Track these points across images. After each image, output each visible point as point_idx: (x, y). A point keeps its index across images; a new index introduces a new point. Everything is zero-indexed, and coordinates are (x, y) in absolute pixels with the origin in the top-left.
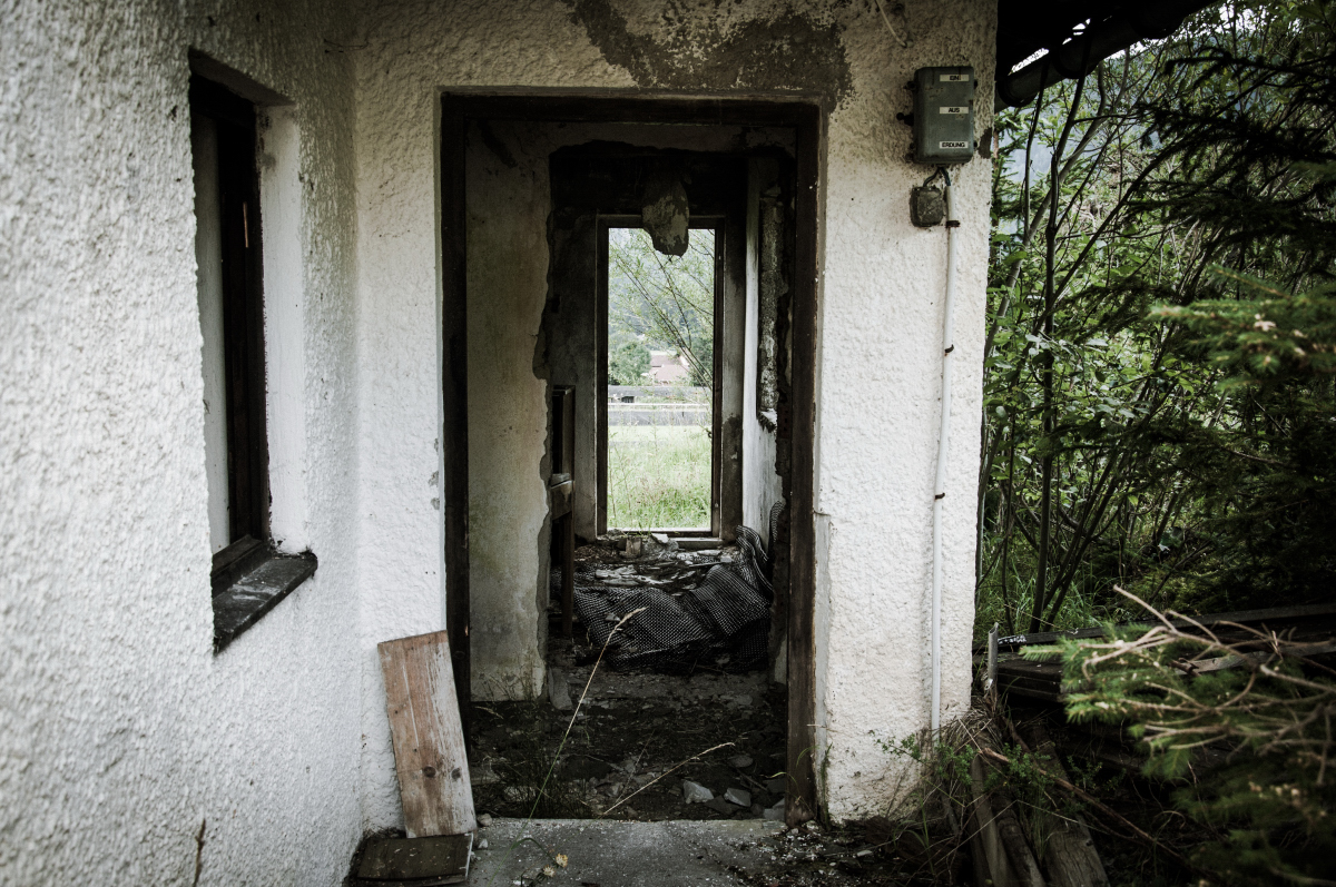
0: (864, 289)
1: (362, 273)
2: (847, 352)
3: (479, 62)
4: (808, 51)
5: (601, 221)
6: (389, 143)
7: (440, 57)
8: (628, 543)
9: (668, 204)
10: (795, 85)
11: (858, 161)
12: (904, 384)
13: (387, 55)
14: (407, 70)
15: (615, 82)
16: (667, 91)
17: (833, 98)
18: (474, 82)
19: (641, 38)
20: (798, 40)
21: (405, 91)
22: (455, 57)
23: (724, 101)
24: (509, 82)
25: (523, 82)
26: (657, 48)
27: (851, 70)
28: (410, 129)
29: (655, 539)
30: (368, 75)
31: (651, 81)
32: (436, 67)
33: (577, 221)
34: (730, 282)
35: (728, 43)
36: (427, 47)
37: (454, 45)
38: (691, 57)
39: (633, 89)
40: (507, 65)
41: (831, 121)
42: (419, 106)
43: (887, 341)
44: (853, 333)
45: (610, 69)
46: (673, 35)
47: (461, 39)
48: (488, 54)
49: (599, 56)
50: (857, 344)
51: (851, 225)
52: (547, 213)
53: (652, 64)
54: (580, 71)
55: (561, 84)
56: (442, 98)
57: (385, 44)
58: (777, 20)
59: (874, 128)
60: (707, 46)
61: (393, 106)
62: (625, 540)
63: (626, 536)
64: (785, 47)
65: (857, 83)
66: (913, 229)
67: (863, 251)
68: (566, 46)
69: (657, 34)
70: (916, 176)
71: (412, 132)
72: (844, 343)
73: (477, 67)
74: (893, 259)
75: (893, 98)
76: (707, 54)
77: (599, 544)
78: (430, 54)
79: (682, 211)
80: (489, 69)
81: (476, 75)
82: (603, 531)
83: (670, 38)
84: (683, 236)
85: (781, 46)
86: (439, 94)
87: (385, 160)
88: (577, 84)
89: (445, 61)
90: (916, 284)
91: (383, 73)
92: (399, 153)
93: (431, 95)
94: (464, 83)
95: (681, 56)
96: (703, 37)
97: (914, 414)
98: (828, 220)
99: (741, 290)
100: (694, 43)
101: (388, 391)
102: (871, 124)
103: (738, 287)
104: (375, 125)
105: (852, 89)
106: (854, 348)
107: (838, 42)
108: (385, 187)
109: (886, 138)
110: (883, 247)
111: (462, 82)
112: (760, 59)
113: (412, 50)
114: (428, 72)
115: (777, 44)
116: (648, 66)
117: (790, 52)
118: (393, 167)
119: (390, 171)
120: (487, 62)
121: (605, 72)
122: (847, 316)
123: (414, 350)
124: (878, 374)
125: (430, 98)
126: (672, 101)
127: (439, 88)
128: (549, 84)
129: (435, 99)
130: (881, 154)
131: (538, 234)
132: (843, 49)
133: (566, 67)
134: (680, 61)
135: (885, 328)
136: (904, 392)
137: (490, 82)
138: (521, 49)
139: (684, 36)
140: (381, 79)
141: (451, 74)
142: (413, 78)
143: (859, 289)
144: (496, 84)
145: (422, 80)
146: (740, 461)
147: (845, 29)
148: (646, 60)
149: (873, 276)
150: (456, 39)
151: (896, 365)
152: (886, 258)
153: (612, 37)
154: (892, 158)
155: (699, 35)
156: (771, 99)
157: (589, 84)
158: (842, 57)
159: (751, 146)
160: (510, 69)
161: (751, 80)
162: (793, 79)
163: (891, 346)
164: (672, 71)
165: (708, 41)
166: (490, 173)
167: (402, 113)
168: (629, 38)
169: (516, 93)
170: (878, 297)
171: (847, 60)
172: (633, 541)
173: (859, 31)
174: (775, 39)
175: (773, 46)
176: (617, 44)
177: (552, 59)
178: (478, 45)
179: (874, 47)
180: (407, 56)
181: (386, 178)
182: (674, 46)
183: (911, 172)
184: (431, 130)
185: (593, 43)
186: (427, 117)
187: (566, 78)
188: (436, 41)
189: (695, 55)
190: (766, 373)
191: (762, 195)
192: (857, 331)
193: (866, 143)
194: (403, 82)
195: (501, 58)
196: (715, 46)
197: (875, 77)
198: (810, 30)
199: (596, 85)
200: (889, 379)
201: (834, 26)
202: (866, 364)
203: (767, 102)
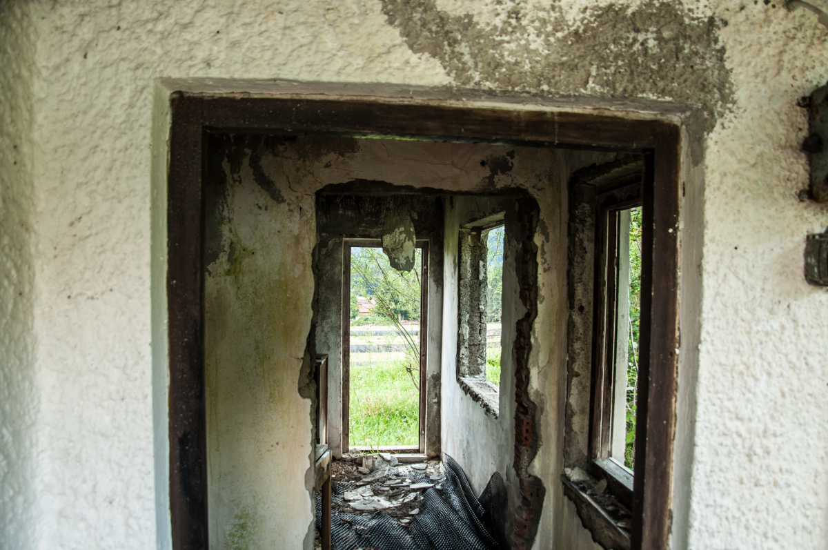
0: (748, 368)
1: (42, 351)
2: (725, 450)
3: (224, 43)
4: (679, 50)
5: (346, 242)
6: (85, 159)
7: (165, 36)
8: (364, 460)
9: (401, 233)
10: (663, 92)
11: (742, 197)
12: (794, 489)
13: (86, 32)
14: (115, 53)
15: (420, 77)
16: (491, 94)
17: (712, 114)
18: (215, 73)
19: (458, 20)
20: (666, 34)
21: (111, 84)
22: (188, 36)
23: (560, 114)
24: (266, 74)
25: (287, 73)
26: (480, 35)
27: (732, 78)
28: (116, 138)
29: (382, 457)
30: (56, 60)
31: (470, 78)
32: (159, 51)
33: (330, 242)
34: (433, 284)
35: (576, 33)
36: (147, 21)
37: (187, 20)
38: (526, 49)
39: (447, 91)
40: (264, 49)
41: (710, 143)
42: (131, 106)
43: (775, 435)
44: (734, 425)
45: (414, 58)
46: (503, 16)
47: (198, 11)
48: (236, 33)
49: (399, 40)
50: (738, 440)
51: (733, 282)
52: (312, 246)
53: (473, 56)
54: (370, 60)
55: (343, 79)
56: (173, 101)
57: (82, 16)
58: (640, 7)
59: (761, 155)
60: (548, 35)
61: (92, 106)
62: (362, 458)
63: (362, 454)
64: (651, 43)
65: (741, 95)
66: (806, 287)
67: (749, 317)
68: (351, 25)
69: (480, 14)
70: (812, 219)
71: (120, 144)
72: (722, 439)
73: (220, 51)
74: (783, 327)
75: (784, 117)
76: (548, 44)
77: (344, 461)
78: (150, 31)
79: (410, 239)
80: (238, 55)
81: (217, 63)
82: (346, 451)
83: (498, 22)
84: (411, 257)
85: (645, 41)
86: (167, 94)
87: (79, 185)
88: (367, 79)
89: (172, 41)
90: (810, 360)
91: (79, 57)
92: (99, 174)
93: (151, 90)
94: (201, 74)
95: (513, 46)
96: (544, 22)
97: (804, 528)
98: (705, 276)
99: (440, 289)
100: (531, 30)
101: (82, 525)
102: (758, 149)
103: (438, 287)
104: (65, 132)
105: (734, 103)
106: (735, 445)
107: (716, 41)
108: (78, 225)
109: (777, 169)
110: (771, 312)
111: (198, 72)
112: (617, 57)
113: (124, 25)
114: (147, 57)
115: (641, 37)
116: (466, 58)
117: (656, 50)
118: (90, 194)
119: (86, 201)
120: (234, 44)
121: (407, 62)
122: (727, 404)
123: (120, 466)
124: (763, 477)
125: (148, 96)
126: (493, 111)
127: (167, 81)
128: (325, 78)
129: (158, 99)
130: (770, 189)
131: (304, 264)
132: (723, 50)
133: (351, 55)
134: (512, 53)
135: (772, 417)
136: (793, 500)
137: (238, 73)
138: (285, 28)
139: (518, 19)
140: (76, 67)
141: (180, 61)
142: (124, 66)
143: (742, 368)
144: (247, 76)
145: (137, 68)
146: (439, 403)
147: (726, 23)
148: (463, 48)
149: (759, 349)
150: (190, 12)
151: (785, 466)
152: (776, 326)
153: (417, 16)
154: (784, 196)
155: (539, 19)
156: (619, 114)
157: (383, 79)
158: (721, 60)
159: (499, 186)
160: (268, 55)
161: (607, 83)
162: (661, 84)
163: (779, 440)
164: (498, 65)
165: (549, 28)
166: (260, 208)
167: (105, 116)
168: (442, 19)
169: (277, 94)
170: (764, 378)
171: (728, 65)
172: (367, 458)
173: (742, 28)
174: (637, 31)
175: (635, 40)
176: (424, 25)
177: (329, 41)
178: (223, 21)
179: (760, 50)
180: (117, 35)
181: (79, 212)
182: (504, 32)
183: (806, 214)
184: (148, 141)
185: (391, 22)
186: (142, 121)
187: (348, 70)
188: (161, 14)
189: (533, 47)
190: (463, 350)
191: (461, 227)
192: (738, 423)
193: (753, 174)
194: (109, 72)
195: (256, 39)
196: (560, 35)
197: (763, 88)
198: (682, 23)
199: (393, 81)
200: (776, 484)
201: (711, 20)
202: (747, 465)
203: (615, 118)
